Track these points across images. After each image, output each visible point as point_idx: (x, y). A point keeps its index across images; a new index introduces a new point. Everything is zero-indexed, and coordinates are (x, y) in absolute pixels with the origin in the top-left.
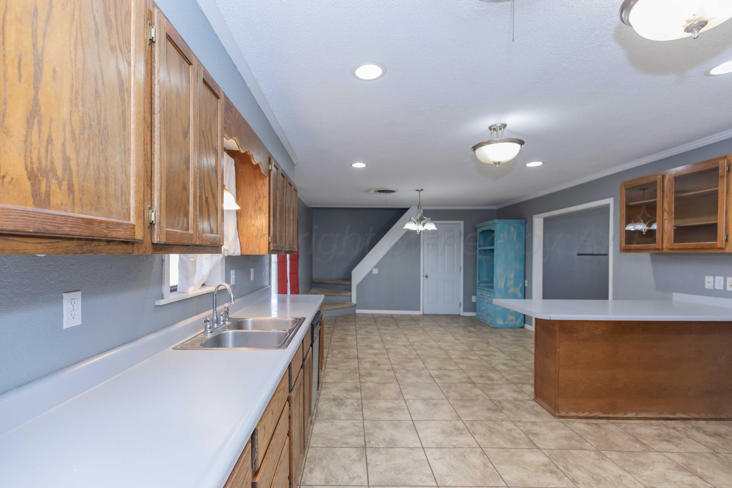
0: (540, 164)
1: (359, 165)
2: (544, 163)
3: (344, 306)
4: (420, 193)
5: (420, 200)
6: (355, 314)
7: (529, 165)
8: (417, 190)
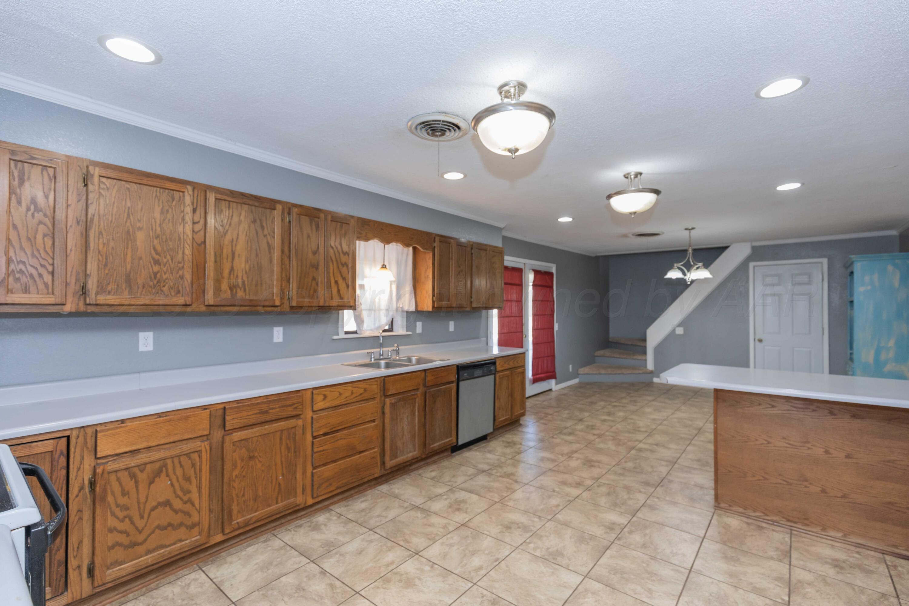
0: (796, 186)
1: (565, 219)
2: (803, 184)
3: (637, 372)
4: (690, 232)
5: (690, 240)
6: (652, 383)
7: (780, 188)
8: (686, 229)
